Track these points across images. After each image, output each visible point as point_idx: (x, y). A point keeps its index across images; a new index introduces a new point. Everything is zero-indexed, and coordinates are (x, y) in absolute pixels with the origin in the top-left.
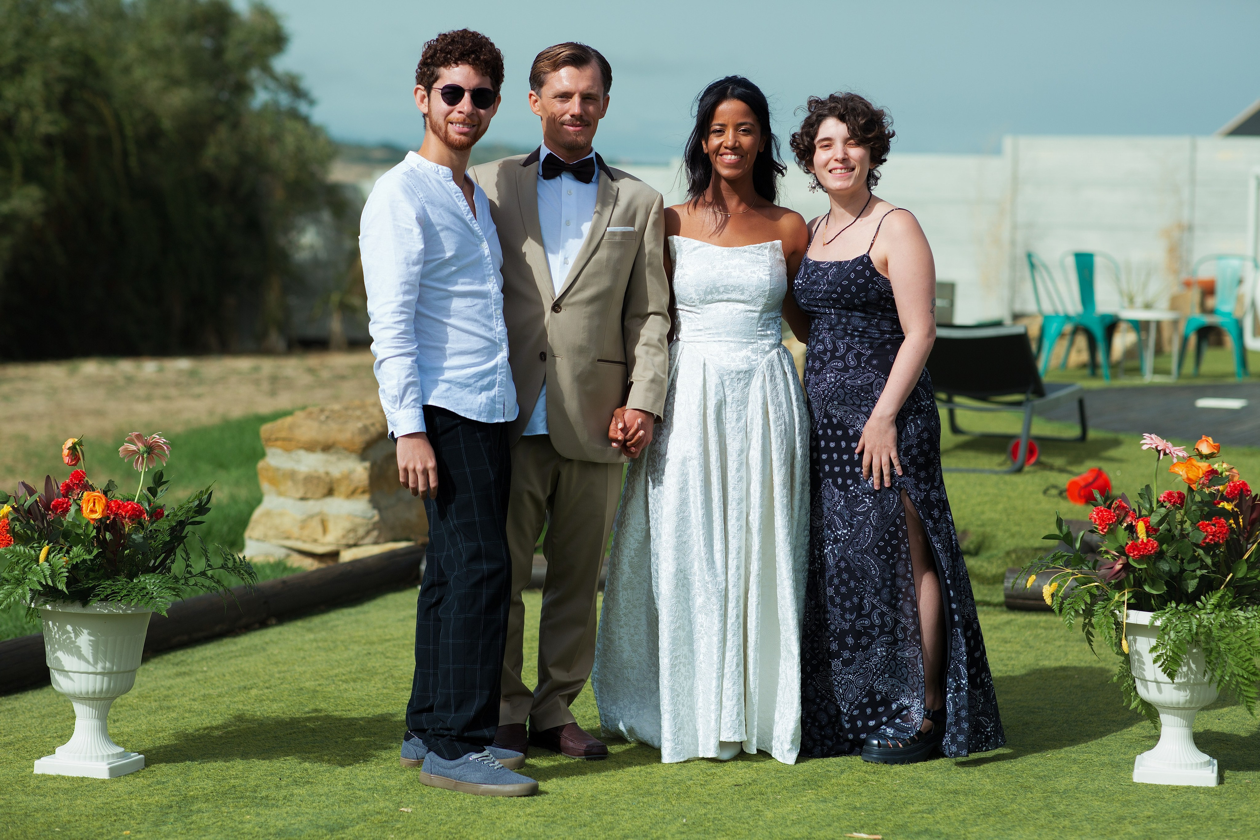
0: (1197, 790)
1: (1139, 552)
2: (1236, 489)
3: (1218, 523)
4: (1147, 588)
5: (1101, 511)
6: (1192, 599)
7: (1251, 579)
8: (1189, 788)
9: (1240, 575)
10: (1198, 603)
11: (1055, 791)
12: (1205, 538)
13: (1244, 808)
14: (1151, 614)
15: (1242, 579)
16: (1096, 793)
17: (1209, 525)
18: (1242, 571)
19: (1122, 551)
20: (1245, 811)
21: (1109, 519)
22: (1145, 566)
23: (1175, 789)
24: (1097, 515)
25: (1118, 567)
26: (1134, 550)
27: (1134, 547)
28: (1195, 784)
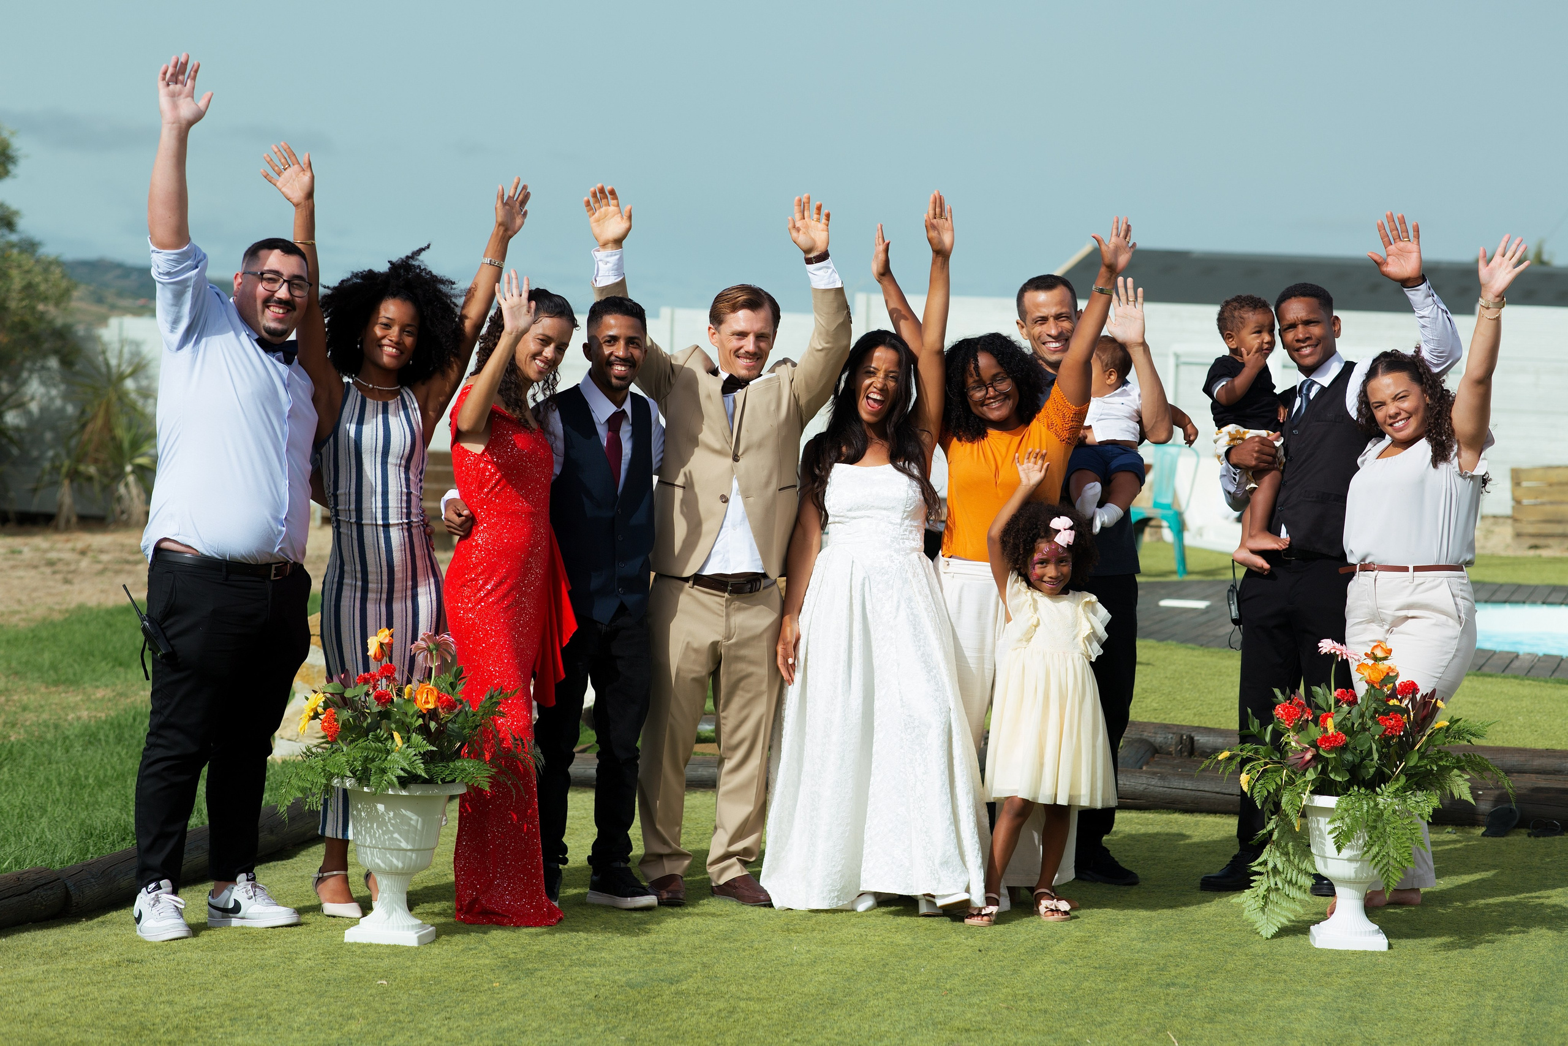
0: (1373, 953)
1: (1330, 743)
2: (1407, 688)
3: (1395, 718)
4: (1332, 776)
5: (1287, 707)
6: (1372, 784)
7: (1421, 767)
8: (1365, 952)
9: (1411, 764)
10: (1377, 789)
11: (1256, 955)
12: (1385, 731)
13: (1422, 966)
14: (1337, 798)
15: (1415, 767)
16: (1292, 955)
17: (1387, 719)
18: (1413, 760)
19: (1314, 744)
20: (1425, 968)
21: (1295, 715)
22: (1334, 755)
23: (1354, 953)
24: (1284, 711)
25: (1308, 756)
26: (1326, 742)
27: (1325, 739)
28: (1370, 949)
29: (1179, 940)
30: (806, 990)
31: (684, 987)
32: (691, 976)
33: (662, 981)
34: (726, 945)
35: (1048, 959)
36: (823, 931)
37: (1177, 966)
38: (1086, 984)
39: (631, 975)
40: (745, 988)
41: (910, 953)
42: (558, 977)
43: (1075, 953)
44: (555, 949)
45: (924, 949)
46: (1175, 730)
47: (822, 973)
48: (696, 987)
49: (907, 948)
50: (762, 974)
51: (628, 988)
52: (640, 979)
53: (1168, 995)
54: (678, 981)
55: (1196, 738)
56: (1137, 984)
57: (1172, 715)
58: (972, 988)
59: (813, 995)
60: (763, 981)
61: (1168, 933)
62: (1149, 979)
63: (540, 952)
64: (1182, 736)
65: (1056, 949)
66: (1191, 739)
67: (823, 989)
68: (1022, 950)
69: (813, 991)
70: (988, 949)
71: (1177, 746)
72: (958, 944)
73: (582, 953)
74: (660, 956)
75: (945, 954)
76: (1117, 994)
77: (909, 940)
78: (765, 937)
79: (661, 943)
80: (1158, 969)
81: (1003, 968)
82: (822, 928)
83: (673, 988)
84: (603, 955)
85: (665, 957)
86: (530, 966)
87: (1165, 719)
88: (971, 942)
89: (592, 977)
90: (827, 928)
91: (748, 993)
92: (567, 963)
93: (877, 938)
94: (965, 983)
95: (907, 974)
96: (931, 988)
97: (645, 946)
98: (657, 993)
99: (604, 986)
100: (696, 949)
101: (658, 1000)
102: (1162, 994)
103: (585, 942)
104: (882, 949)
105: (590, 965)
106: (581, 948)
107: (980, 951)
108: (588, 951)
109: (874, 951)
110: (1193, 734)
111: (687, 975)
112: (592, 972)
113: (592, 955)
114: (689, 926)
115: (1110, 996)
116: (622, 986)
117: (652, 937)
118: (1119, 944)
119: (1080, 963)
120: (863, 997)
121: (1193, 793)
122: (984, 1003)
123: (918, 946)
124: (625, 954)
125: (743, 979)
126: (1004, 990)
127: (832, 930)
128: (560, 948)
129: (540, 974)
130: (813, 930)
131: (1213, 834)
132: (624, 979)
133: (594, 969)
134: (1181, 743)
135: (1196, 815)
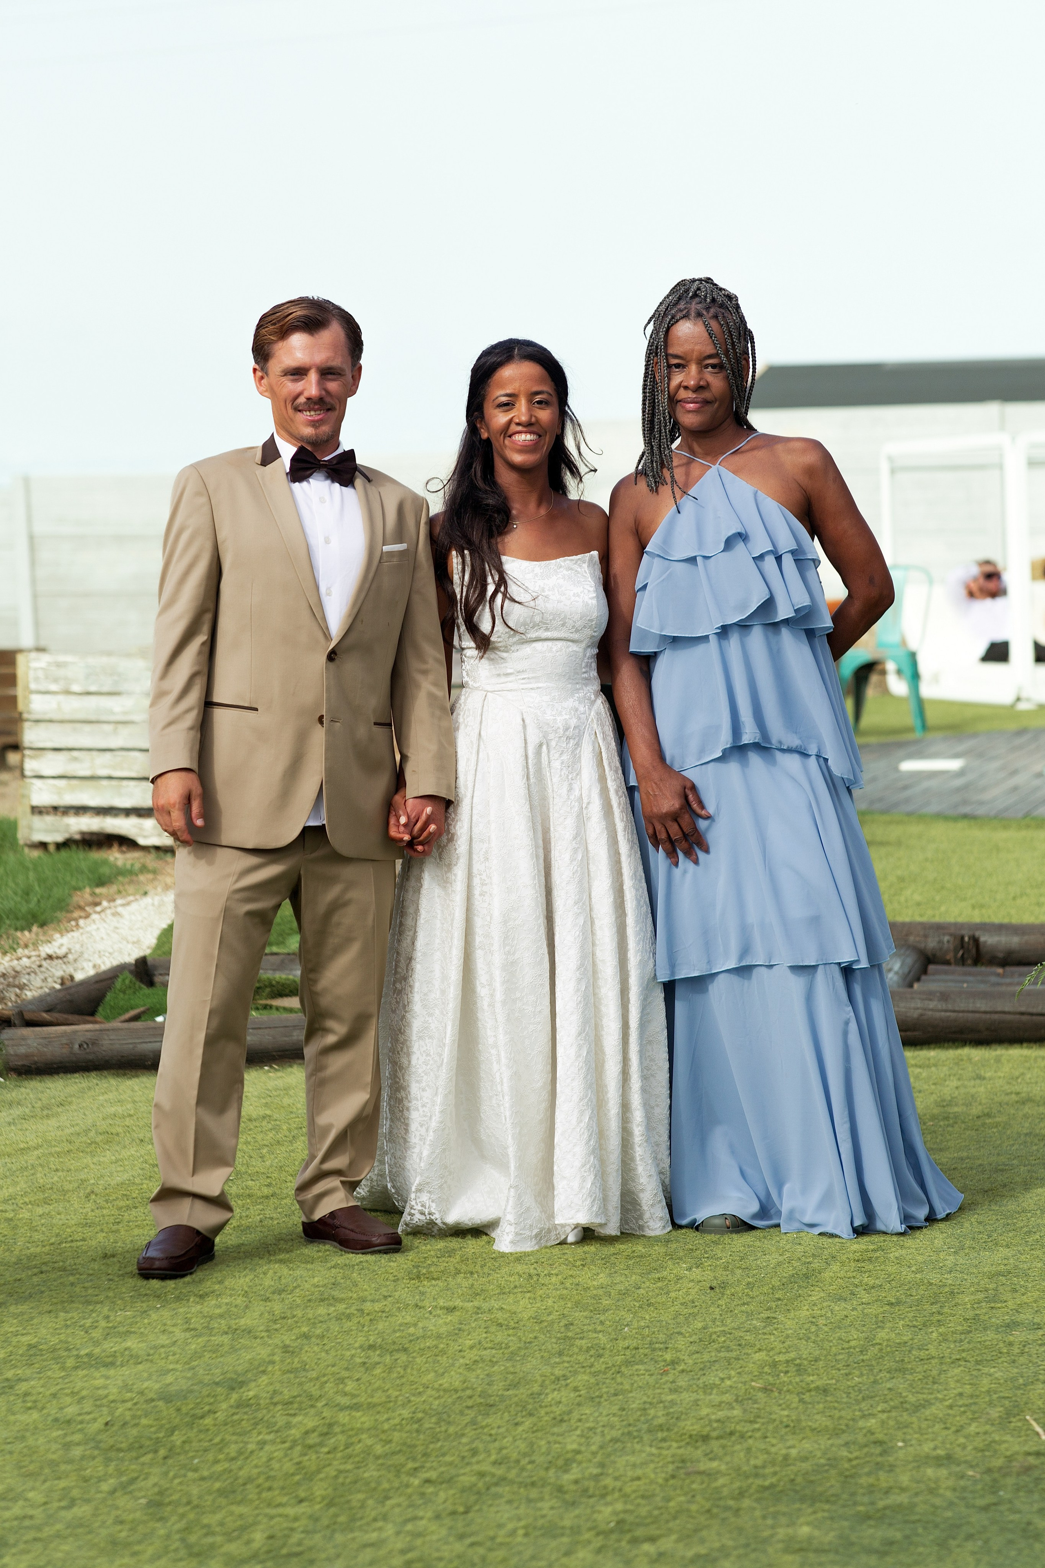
29: (1008, 1246)
30: (445, 1381)
31: (251, 1394)
32: (264, 1372)
33: (217, 1384)
34: (322, 1310)
35: (816, 1295)
36: (472, 1273)
37: (1015, 1291)
38: (882, 1334)
39: (169, 1379)
40: (350, 1386)
41: (606, 1302)
42: (53, 1390)
43: (856, 1281)
44: (54, 1340)
45: (624, 1294)
46: (952, 930)
47: (471, 1348)
48: (271, 1388)
49: (600, 1292)
50: (377, 1359)
51: (160, 1403)
52: (184, 1385)
53: (1011, 1344)
54: (242, 1384)
55: (982, 939)
56: (960, 1328)
57: (943, 909)
58: (706, 1357)
59: (456, 1391)
60: (377, 1371)
61: (989, 1236)
62: (976, 1318)
63: (31, 1346)
64: (962, 938)
65: (827, 1275)
66: (975, 941)
67: (472, 1377)
68: (776, 1282)
69: (457, 1384)
70: (724, 1285)
71: (956, 951)
72: (679, 1278)
73: (97, 1343)
74: (217, 1339)
75: (659, 1299)
76: (933, 1351)
77: (603, 1279)
78: (384, 1291)
79: (221, 1316)
80: (988, 1300)
81: (750, 1315)
82: (471, 1268)
83: (235, 1396)
84: (129, 1344)
85: (226, 1339)
86: (10, 1374)
87: (934, 916)
88: (696, 1273)
89: (105, 1387)
90: (478, 1268)
91: (354, 1396)
92: (70, 1363)
93: (554, 1279)
94: (694, 1348)
95: (603, 1339)
96: (642, 1362)
97: (196, 1323)
98: (207, 1408)
99: (124, 1401)
100: (275, 1322)
101: (208, 1421)
102: (1001, 1345)
103: (103, 1324)
104: (561, 1297)
105: (106, 1365)
106: (96, 1334)
107: (712, 1288)
108: (105, 1339)
109: (550, 1302)
110: (977, 934)
111: (260, 1369)
112: (107, 1378)
113: (111, 1346)
114: (267, 1282)
115: (922, 1354)
116: (152, 1400)
117: (210, 1306)
118: (920, 1259)
119: (866, 1298)
120: (536, 1388)
121: (988, 1016)
122: (728, 1383)
123: (618, 1287)
124: (164, 1340)
125: (347, 1369)
126: (757, 1356)
127: (486, 1270)
128: (62, 1337)
129: (23, 1387)
130: (458, 1272)
131: (1023, 1074)
132: (157, 1386)
133: (112, 1372)
134: (962, 947)
135: (994, 1046)
